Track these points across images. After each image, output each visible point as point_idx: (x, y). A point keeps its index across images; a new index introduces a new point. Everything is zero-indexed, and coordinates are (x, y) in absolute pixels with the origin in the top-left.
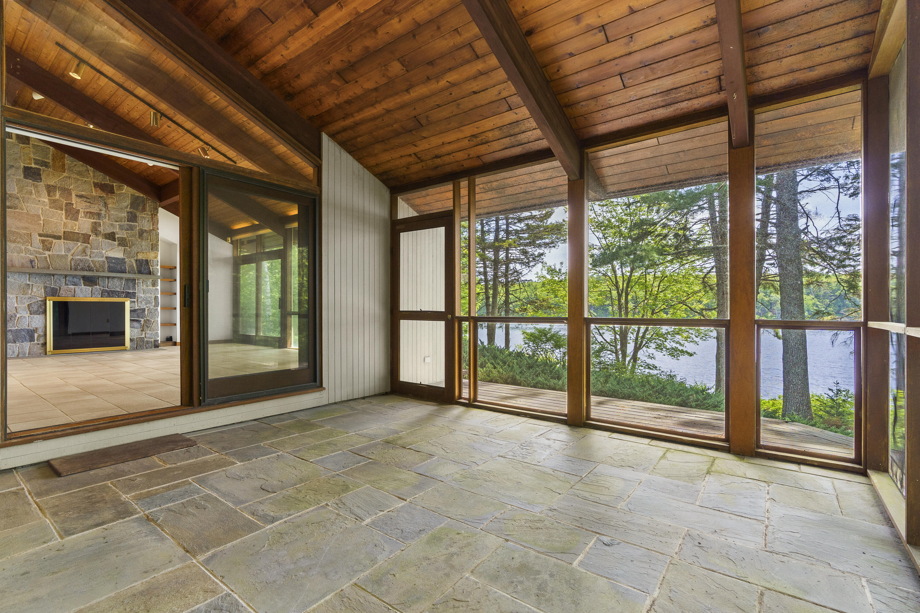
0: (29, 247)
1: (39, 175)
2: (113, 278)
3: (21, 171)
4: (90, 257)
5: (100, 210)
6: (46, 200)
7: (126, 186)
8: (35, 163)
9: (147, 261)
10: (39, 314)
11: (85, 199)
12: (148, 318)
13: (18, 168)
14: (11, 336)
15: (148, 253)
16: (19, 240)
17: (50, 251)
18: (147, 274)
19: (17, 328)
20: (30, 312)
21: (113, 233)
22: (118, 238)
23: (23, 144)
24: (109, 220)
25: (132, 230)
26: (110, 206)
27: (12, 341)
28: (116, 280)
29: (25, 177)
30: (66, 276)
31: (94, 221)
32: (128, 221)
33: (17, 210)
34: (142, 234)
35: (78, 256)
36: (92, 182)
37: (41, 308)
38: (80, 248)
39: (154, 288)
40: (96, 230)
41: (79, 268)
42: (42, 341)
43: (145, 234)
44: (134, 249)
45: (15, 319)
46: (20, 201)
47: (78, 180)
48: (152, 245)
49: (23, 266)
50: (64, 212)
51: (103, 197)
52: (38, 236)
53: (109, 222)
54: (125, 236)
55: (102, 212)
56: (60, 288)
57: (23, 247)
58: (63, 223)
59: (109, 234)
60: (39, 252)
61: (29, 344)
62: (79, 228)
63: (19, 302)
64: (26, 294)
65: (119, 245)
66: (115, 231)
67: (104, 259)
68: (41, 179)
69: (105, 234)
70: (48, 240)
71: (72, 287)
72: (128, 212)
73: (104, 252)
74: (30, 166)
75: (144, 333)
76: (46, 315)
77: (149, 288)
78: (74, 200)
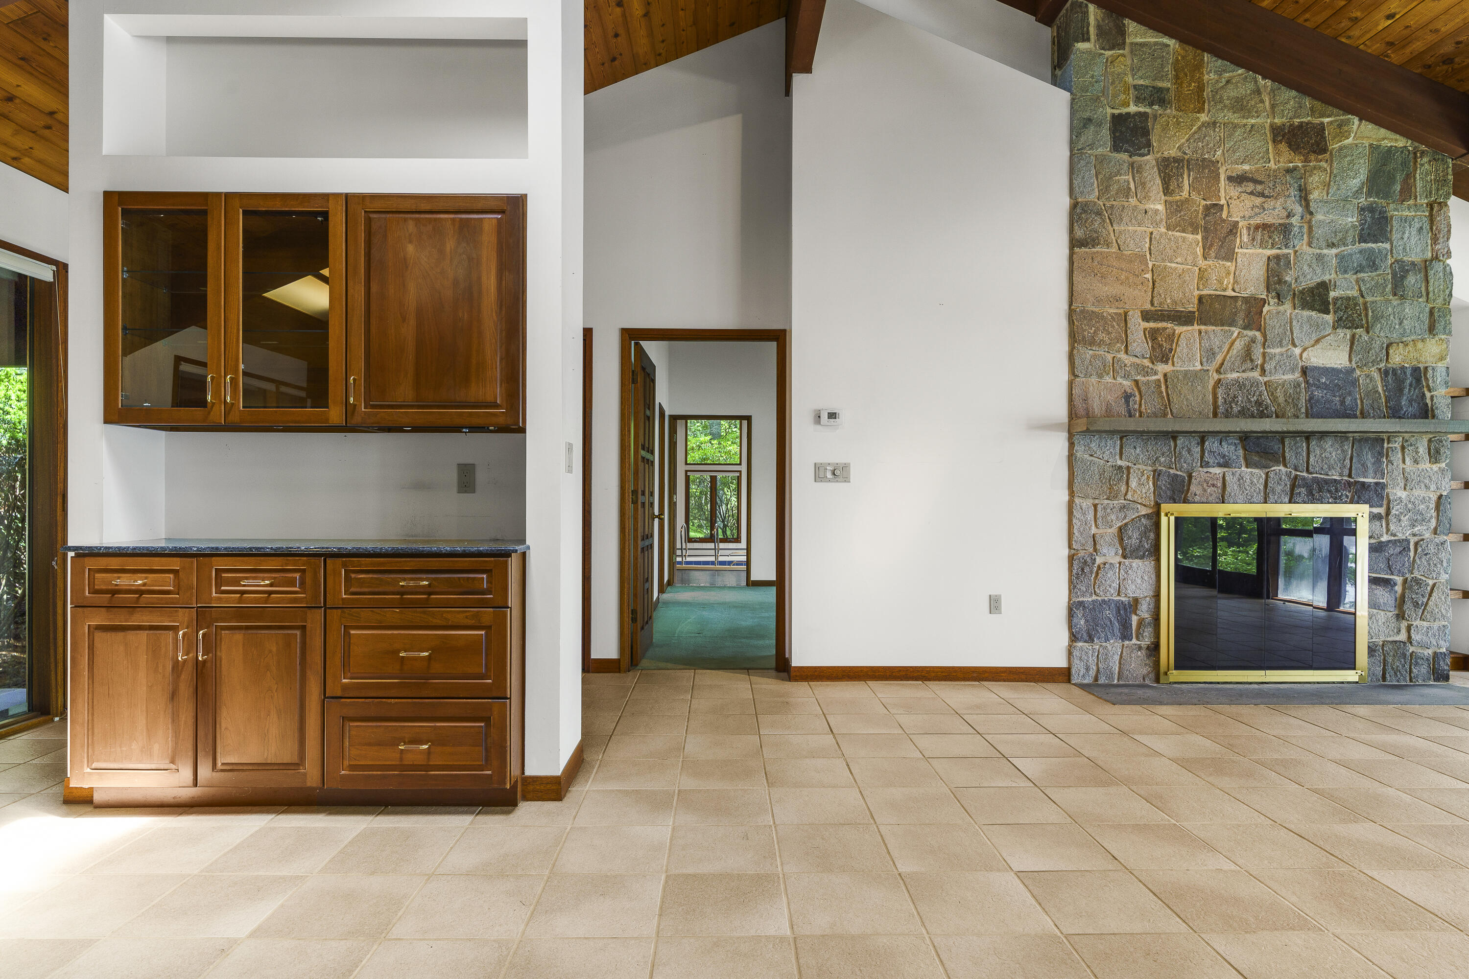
0: (1122, 355)
1: (1146, 133)
2: (1323, 435)
3: (1105, 133)
4: (1263, 372)
5: (1288, 216)
6: (1160, 207)
7: (1356, 120)
8: (1138, 100)
9: (1416, 370)
10: (1142, 558)
11: (1250, 187)
12: (1416, 574)
13: (1100, 124)
14: (1082, 622)
15: (1420, 345)
16: (1101, 335)
17: (1166, 362)
18: (1414, 417)
19: (1094, 597)
20: (1124, 549)
21: (1324, 286)
22: (1336, 299)
23: (1112, 48)
24: (1310, 244)
25: (1373, 266)
26: (1314, 195)
27: (1085, 636)
28: (1328, 444)
29: (1116, 148)
30: (1203, 437)
31: (1275, 252)
32: (1362, 239)
33: (1097, 249)
34: (1403, 278)
35: (1233, 370)
36: (1267, 126)
37: (1148, 539)
38: (1239, 345)
39: (1435, 467)
40: (1280, 282)
41: (1236, 409)
42: (1146, 641)
43: (1412, 280)
44: (1381, 334)
45: (1091, 572)
46: (1104, 221)
47: (1235, 126)
48: (1431, 313)
49: (1109, 413)
50: (1199, 237)
51: (1295, 168)
52: (1140, 320)
53: (1310, 251)
54: (1355, 293)
55: (1295, 220)
56: (1190, 476)
57: (1109, 357)
58: (1197, 269)
59: (1311, 290)
60: (1144, 367)
61: (1119, 644)
62: (1236, 282)
63: (1099, 522)
64: (1116, 497)
65: (1338, 324)
66: (1326, 278)
67: (1297, 375)
68: (1149, 144)
69: (1302, 292)
70: (1165, 329)
71: (1218, 471)
72: (1362, 210)
73: (1297, 351)
74: (1124, 110)
75: (1404, 624)
76: (1158, 560)
77: (1421, 466)
78: (1226, 192)
